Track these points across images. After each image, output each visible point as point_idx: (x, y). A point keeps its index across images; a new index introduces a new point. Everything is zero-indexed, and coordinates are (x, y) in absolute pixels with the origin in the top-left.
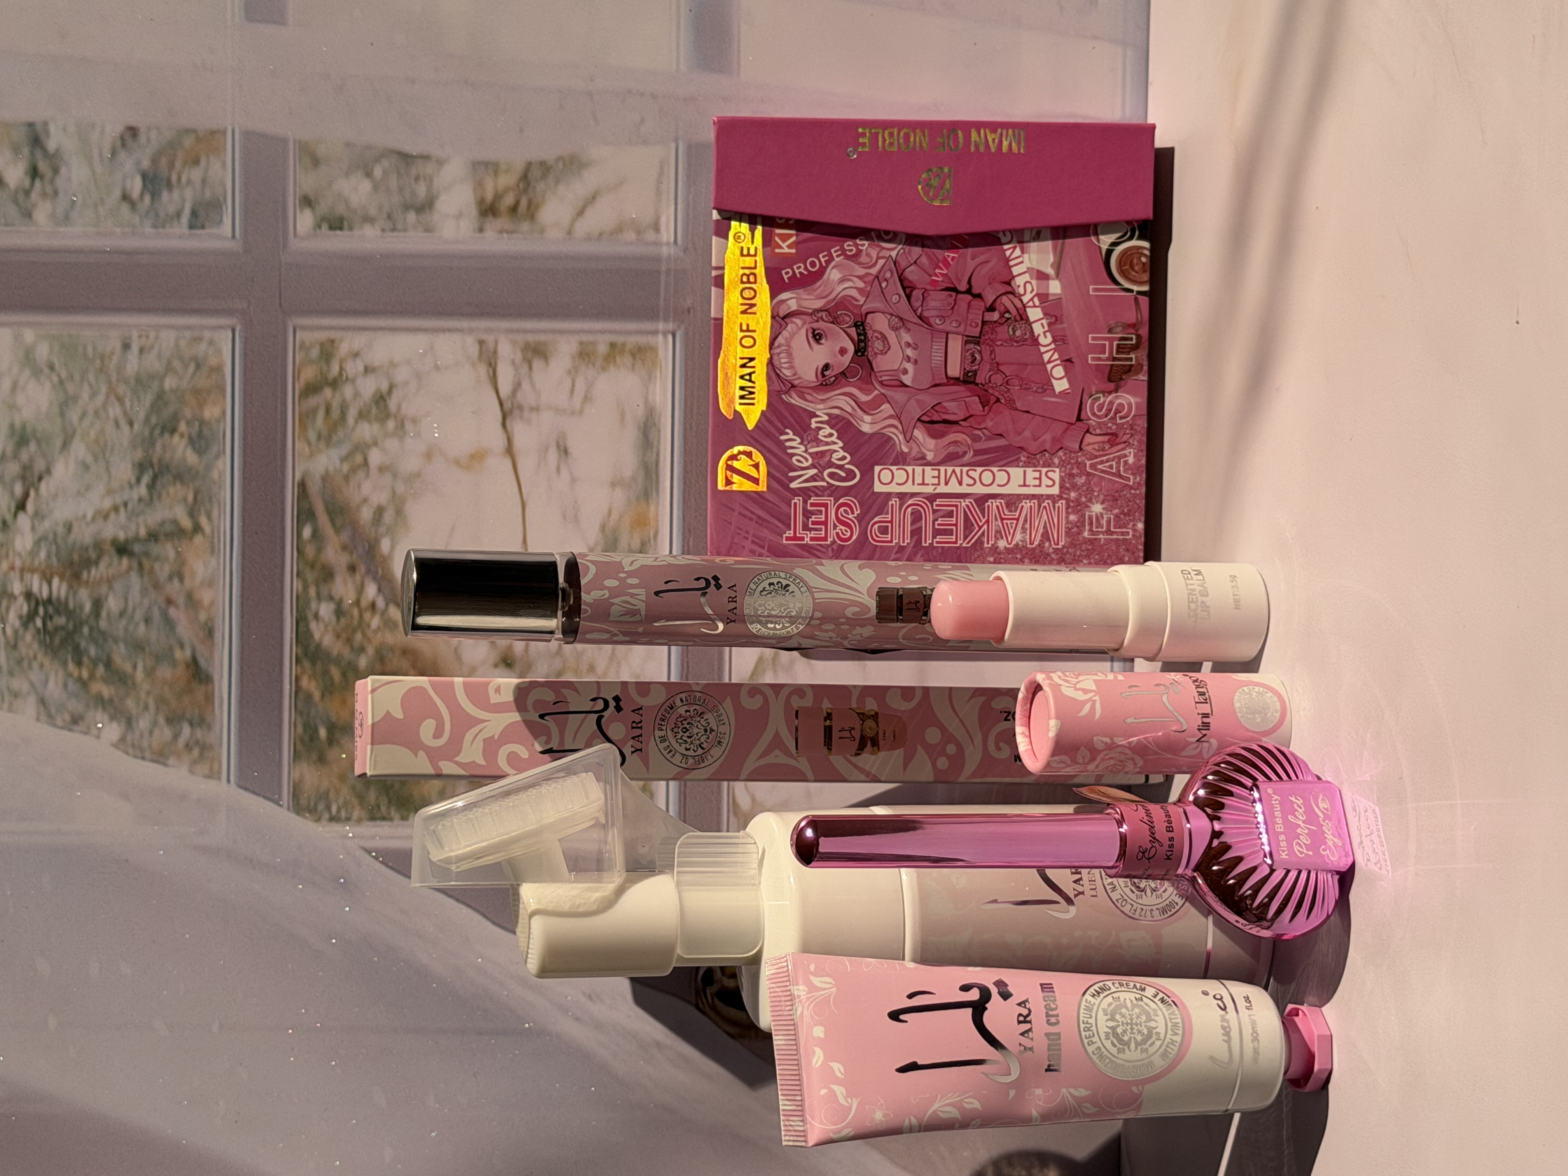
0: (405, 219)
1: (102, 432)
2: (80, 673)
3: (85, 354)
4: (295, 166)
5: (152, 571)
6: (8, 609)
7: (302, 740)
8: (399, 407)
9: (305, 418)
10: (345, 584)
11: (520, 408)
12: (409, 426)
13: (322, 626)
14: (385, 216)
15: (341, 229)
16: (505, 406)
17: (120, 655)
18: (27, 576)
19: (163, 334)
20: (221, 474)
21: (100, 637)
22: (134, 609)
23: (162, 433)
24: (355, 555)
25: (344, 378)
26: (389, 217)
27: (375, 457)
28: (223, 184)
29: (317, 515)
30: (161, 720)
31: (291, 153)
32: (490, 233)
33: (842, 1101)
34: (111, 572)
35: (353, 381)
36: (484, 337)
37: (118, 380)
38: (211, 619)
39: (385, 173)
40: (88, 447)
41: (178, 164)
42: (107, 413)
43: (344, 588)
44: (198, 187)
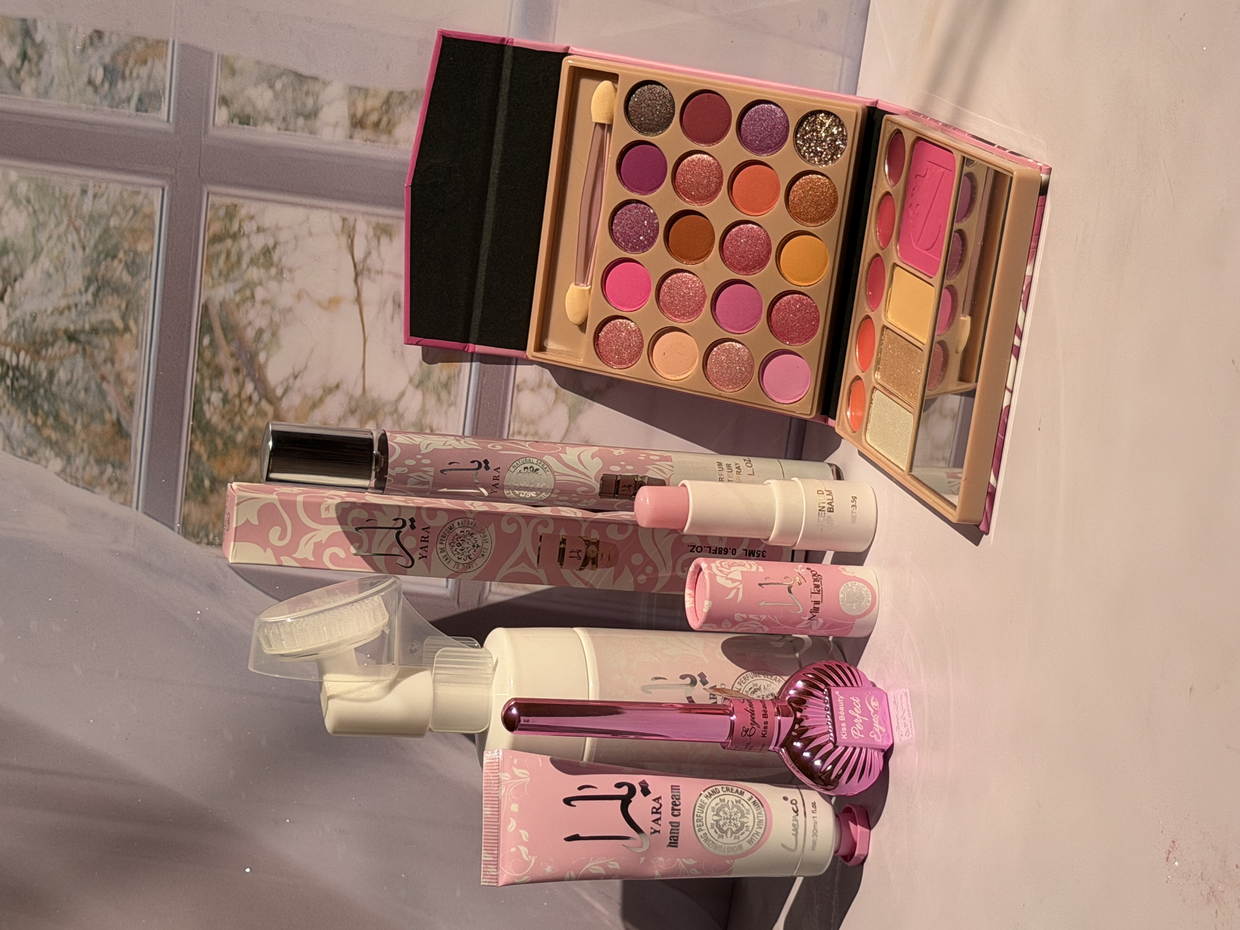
0: (296, 123)
1: (62, 251)
2: (36, 420)
3: (53, 194)
4: (217, 74)
5: (92, 355)
7: (191, 485)
8: (280, 259)
9: (211, 259)
10: (231, 380)
11: (369, 270)
12: (286, 274)
13: (212, 409)
14: (281, 117)
15: (248, 124)
16: (358, 267)
17: (65, 411)
19: (112, 186)
20: (147, 293)
21: (52, 397)
22: (78, 380)
23: (106, 258)
24: (240, 362)
25: (242, 233)
26: (284, 119)
27: (260, 293)
28: (163, 80)
29: (214, 328)
30: (92, 461)
31: (216, 63)
32: (358, 141)
33: (525, 858)
34: (62, 352)
35: (248, 236)
36: (347, 215)
37: (76, 216)
38: (132, 394)
39: (284, 86)
40: (51, 261)
41: (131, 63)
42: (67, 238)
43: (230, 383)
44: (145, 80)
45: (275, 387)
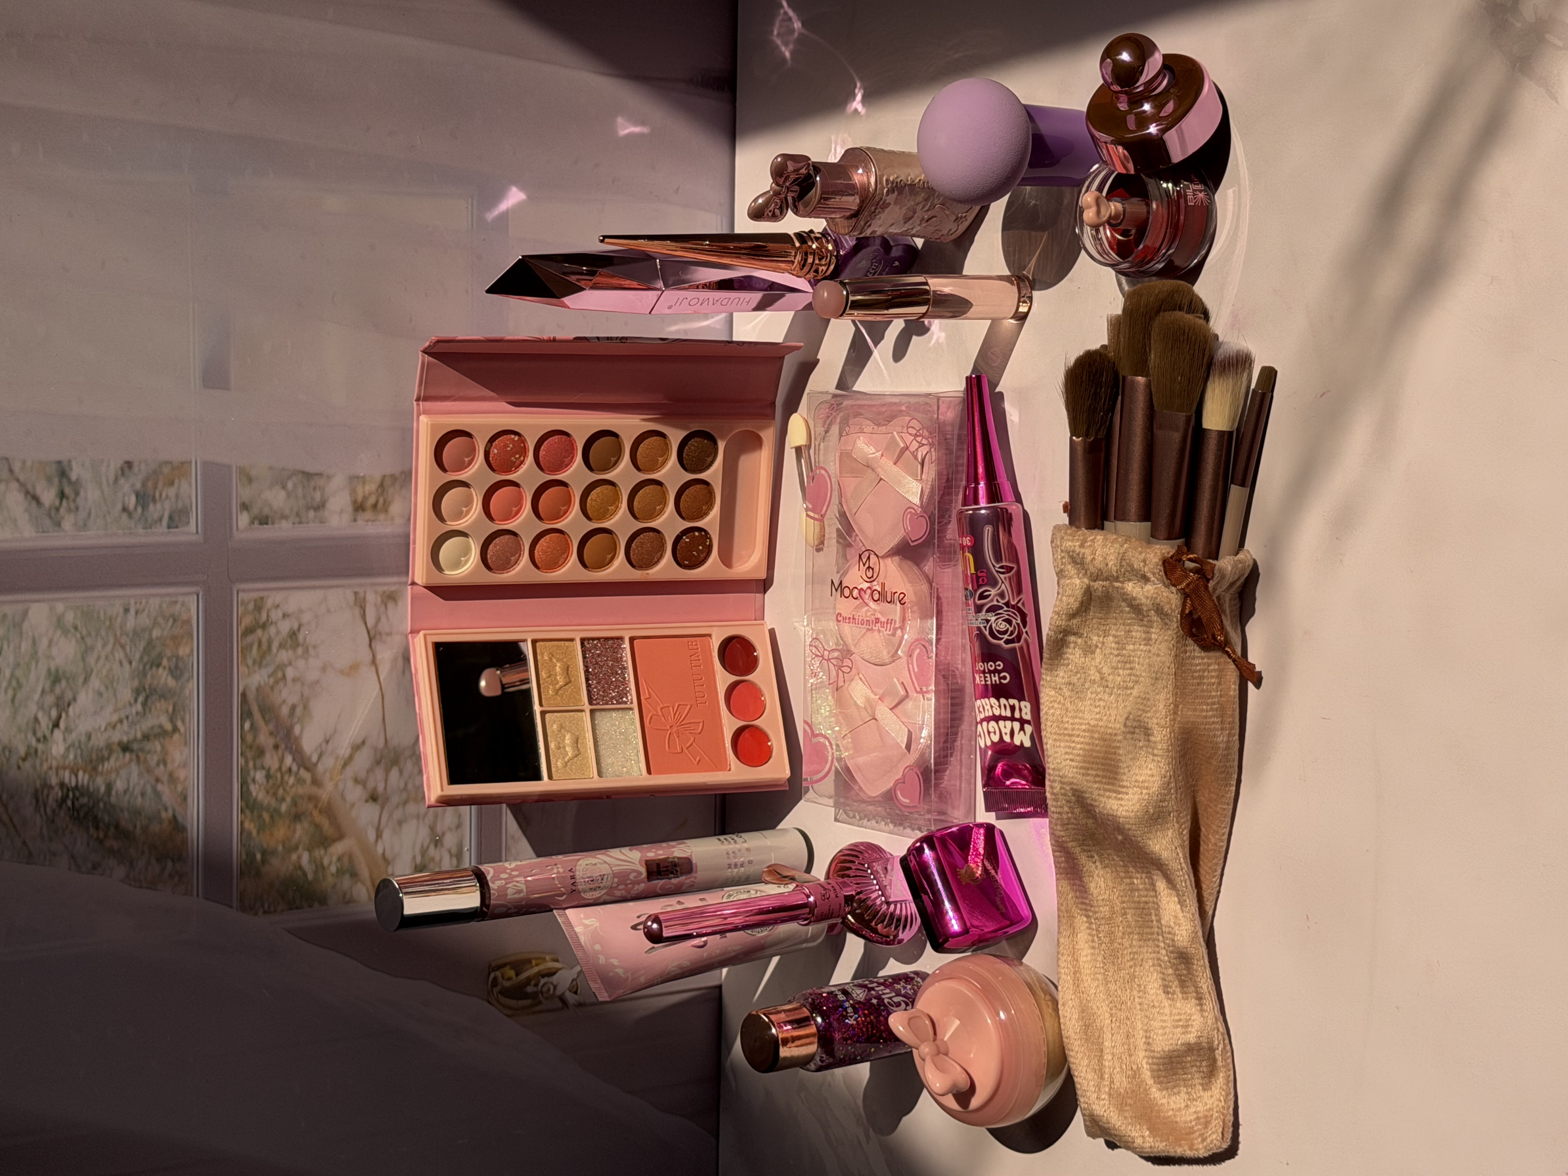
0: (307, 516)
1: (111, 670)
3: (99, 617)
4: (237, 484)
5: (146, 760)
6: (48, 796)
7: (245, 862)
8: (305, 639)
9: (245, 650)
10: (272, 757)
11: (380, 634)
12: (311, 651)
13: (257, 786)
14: (295, 514)
15: (267, 524)
16: (371, 633)
18: (61, 772)
19: (152, 601)
20: (191, 692)
21: (111, 809)
22: (134, 786)
23: (151, 667)
24: (278, 738)
25: (270, 622)
26: (298, 515)
27: (290, 672)
28: (190, 498)
29: (253, 713)
31: (234, 474)
32: (360, 522)
34: (118, 764)
35: (275, 624)
36: (358, 589)
37: (121, 634)
38: (185, 789)
39: (295, 485)
40: (101, 681)
41: (160, 485)
42: (114, 656)
43: (271, 760)
44: (173, 500)
45: (311, 755)
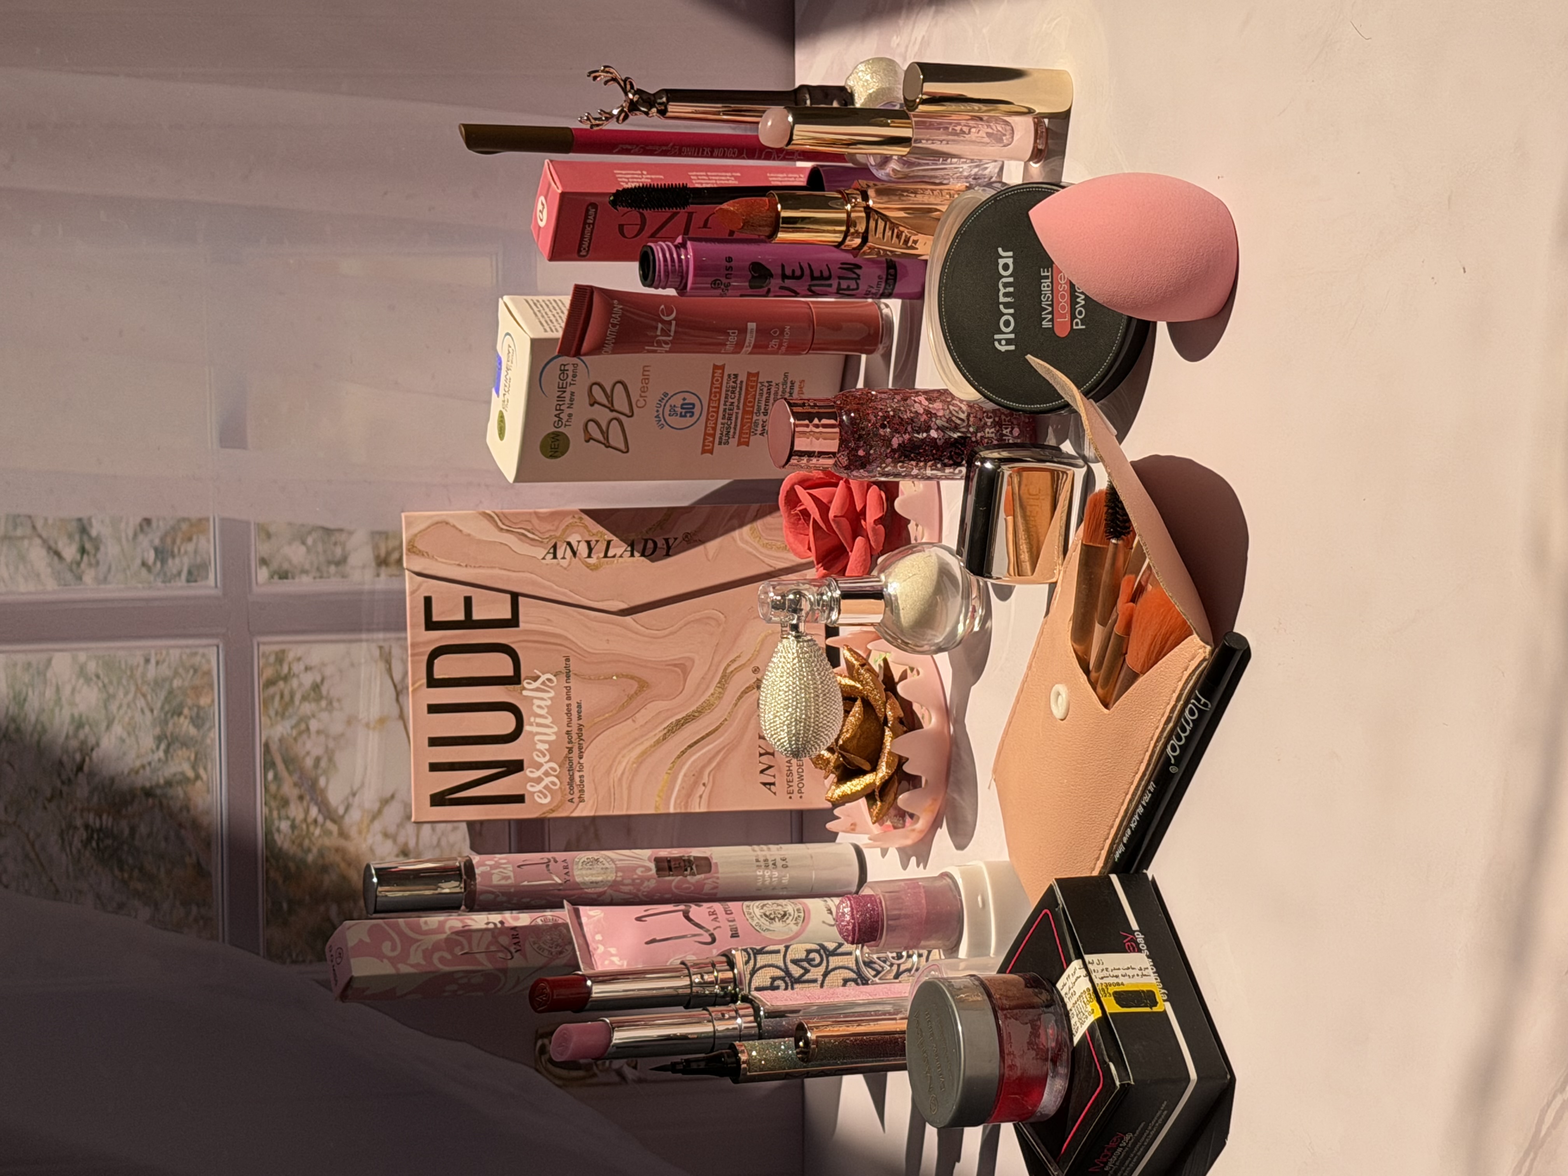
0: (328, 572)
1: (132, 718)
2: (122, 875)
3: (120, 667)
4: (255, 539)
5: (168, 806)
6: (73, 836)
7: (272, 912)
8: (328, 693)
9: (267, 702)
10: (297, 807)
12: (336, 704)
13: (282, 836)
14: (315, 567)
15: (286, 577)
16: (398, 688)
17: (149, 862)
18: (85, 814)
19: (171, 651)
20: (213, 740)
21: (135, 851)
22: (157, 832)
23: (172, 716)
24: (303, 790)
25: (292, 674)
26: (318, 569)
27: (314, 725)
28: (208, 552)
29: (276, 764)
30: (178, 904)
31: (253, 531)
32: (383, 577)
34: (141, 809)
35: (298, 676)
36: (381, 644)
37: (142, 683)
38: (209, 838)
39: (315, 542)
40: (123, 727)
41: (178, 541)
42: (136, 705)
43: (296, 811)
44: (192, 554)
45: (337, 808)
